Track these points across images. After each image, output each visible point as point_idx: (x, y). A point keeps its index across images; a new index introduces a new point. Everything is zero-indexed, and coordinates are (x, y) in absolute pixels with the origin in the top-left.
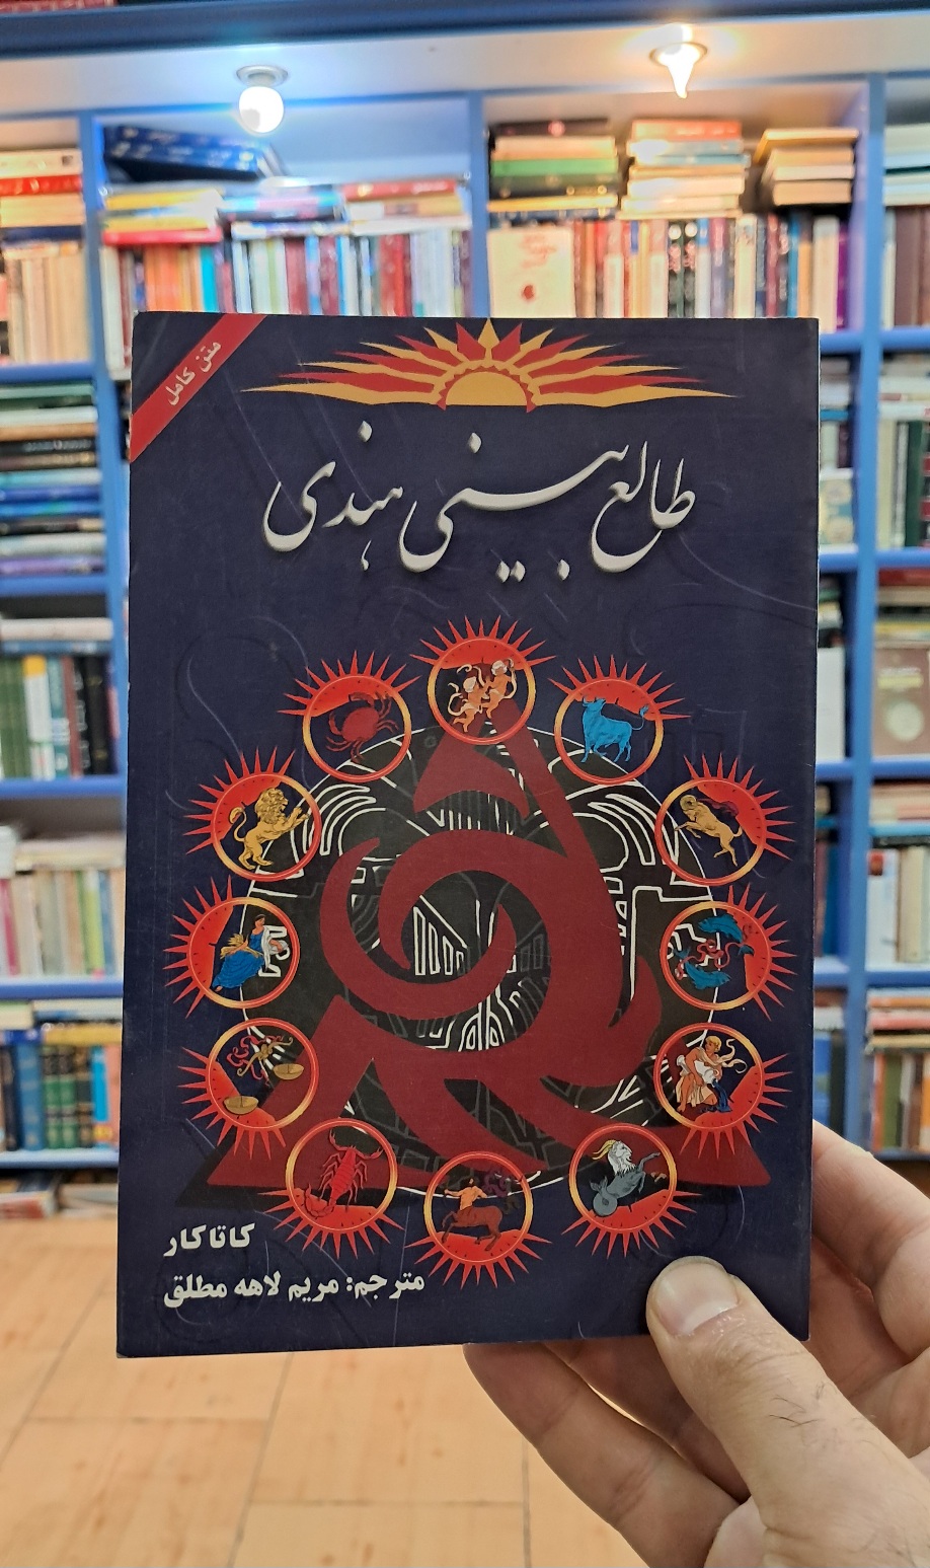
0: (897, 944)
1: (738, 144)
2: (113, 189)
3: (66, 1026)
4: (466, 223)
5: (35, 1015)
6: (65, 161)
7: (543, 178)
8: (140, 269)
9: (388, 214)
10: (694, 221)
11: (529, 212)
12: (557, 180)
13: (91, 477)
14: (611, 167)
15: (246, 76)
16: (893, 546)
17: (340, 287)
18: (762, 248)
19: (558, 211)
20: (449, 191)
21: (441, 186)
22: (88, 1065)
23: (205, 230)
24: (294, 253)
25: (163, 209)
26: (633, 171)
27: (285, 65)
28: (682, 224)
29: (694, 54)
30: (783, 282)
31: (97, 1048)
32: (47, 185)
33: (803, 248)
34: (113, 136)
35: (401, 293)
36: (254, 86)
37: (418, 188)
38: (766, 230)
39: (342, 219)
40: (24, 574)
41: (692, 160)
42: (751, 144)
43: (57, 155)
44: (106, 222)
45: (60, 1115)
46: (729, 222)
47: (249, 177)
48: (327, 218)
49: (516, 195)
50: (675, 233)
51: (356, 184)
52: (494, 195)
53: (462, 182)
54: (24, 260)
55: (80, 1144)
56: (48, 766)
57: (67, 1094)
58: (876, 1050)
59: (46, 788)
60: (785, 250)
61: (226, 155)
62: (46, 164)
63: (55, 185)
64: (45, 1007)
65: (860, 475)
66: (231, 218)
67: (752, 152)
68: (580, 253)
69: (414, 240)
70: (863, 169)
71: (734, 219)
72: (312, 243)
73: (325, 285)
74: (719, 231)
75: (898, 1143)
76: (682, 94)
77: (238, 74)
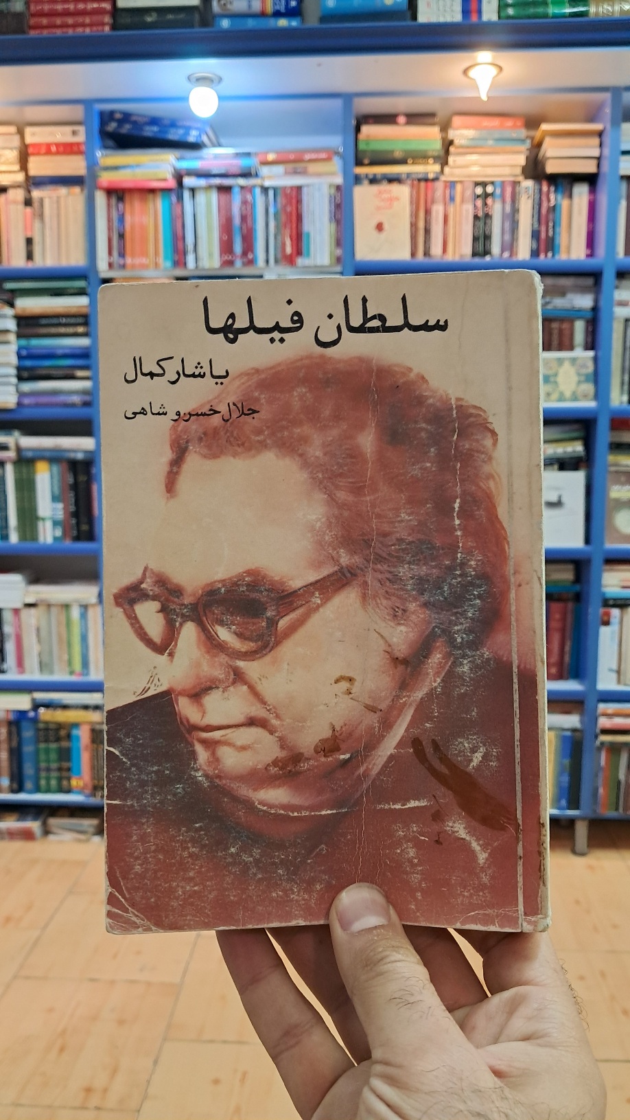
0: (618, 672)
1: (523, 133)
2: (105, 152)
3: (55, 710)
4: (339, 180)
5: (34, 700)
6: (74, 133)
7: (392, 152)
8: (121, 206)
9: (287, 173)
10: (492, 183)
11: (382, 174)
12: (401, 153)
13: (84, 342)
14: (436, 146)
15: (194, 80)
16: (622, 403)
17: (254, 220)
18: (537, 201)
19: (401, 174)
20: (329, 159)
21: (323, 156)
22: (69, 736)
23: (165, 180)
24: (224, 197)
25: (138, 166)
26: (452, 149)
27: (221, 73)
28: (484, 185)
29: (494, 71)
30: (551, 224)
31: (76, 725)
32: (61, 149)
33: (565, 203)
34: (106, 117)
35: (294, 226)
36: (198, 86)
37: (307, 157)
38: (540, 190)
39: (257, 175)
40: (37, 405)
41: (491, 142)
42: (532, 133)
43: (68, 129)
44: (99, 174)
45: (48, 770)
46: (515, 184)
47: (196, 146)
48: (246, 174)
49: (374, 163)
50: (479, 190)
51: (267, 153)
52: (359, 163)
53: (337, 153)
54: (45, 198)
55: (61, 790)
56: (48, 534)
57: (53, 756)
58: (602, 744)
59: (47, 550)
60: (552, 203)
61: (181, 132)
62: (62, 135)
63: (68, 149)
64: (40, 696)
65: (600, 354)
66: (183, 173)
67: (532, 138)
68: (415, 203)
69: (305, 190)
70: (606, 151)
71: (519, 182)
72: (236, 190)
73: (244, 218)
74: (509, 190)
75: (617, 809)
76: (484, 98)
77: (189, 78)
